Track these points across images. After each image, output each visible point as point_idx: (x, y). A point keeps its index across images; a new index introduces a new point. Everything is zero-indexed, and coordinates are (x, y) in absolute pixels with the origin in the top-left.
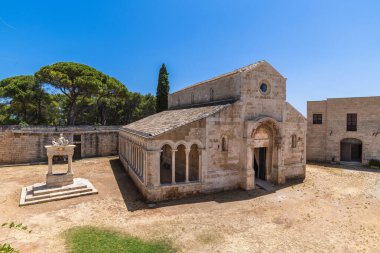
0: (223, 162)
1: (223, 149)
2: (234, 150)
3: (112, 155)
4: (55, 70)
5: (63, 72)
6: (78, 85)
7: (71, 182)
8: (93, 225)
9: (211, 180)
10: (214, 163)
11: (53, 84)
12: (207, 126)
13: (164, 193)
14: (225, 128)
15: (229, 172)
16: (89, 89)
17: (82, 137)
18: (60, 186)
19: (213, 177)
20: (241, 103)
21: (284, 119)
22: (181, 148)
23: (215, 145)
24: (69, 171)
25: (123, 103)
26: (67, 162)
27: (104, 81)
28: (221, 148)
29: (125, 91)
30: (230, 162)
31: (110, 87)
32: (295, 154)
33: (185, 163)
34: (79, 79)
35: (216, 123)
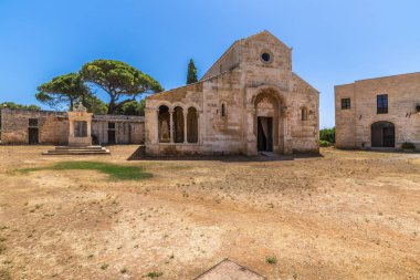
0: (222, 127)
1: (223, 115)
2: (234, 116)
9: (211, 143)
10: (213, 127)
12: (204, 90)
13: (162, 150)
14: (225, 94)
15: (230, 137)
19: (212, 139)
20: (240, 71)
21: (291, 89)
22: (178, 109)
23: (214, 110)
28: (219, 114)
30: (229, 127)
32: (305, 127)
35: (213, 88)
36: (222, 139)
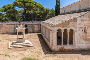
0: (85, 38)
1: (85, 32)
3: (38, 32)
4: (19, 1)
5: (21, 2)
6: (26, 7)
7: (24, 41)
8: (32, 58)
9: (79, 45)
10: (81, 38)
11: (18, 7)
12: (77, 21)
13: (58, 48)
14: (86, 22)
15: (88, 42)
16: (30, 8)
17: (28, 26)
18: (21, 43)
19: (80, 43)
22: (65, 30)
23: (81, 30)
24: (24, 38)
25: (42, 13)
26: (23, 34)
27: (35, 5)
28: (84, 31)
29: (43, 8)
30: (88, 38)
31: (37, 7)
33: (67, 37)
34: (27, 4)
35: (81, 20)
36: (84, 43)
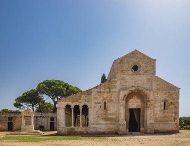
0: (104, 116)
1: (105, 109)
2: (112, 109)
9: (96, 126)
10: (98, 116)
12: (92, 94)
13: (66, 130)
14: (105, 95)
15: (109, 122)
19: (97, 124)
20: (116, 79)
23: (98, 106)
28: (102, 108)
30: (109, 116)
35: (98, 92)
36: (103, 124)
